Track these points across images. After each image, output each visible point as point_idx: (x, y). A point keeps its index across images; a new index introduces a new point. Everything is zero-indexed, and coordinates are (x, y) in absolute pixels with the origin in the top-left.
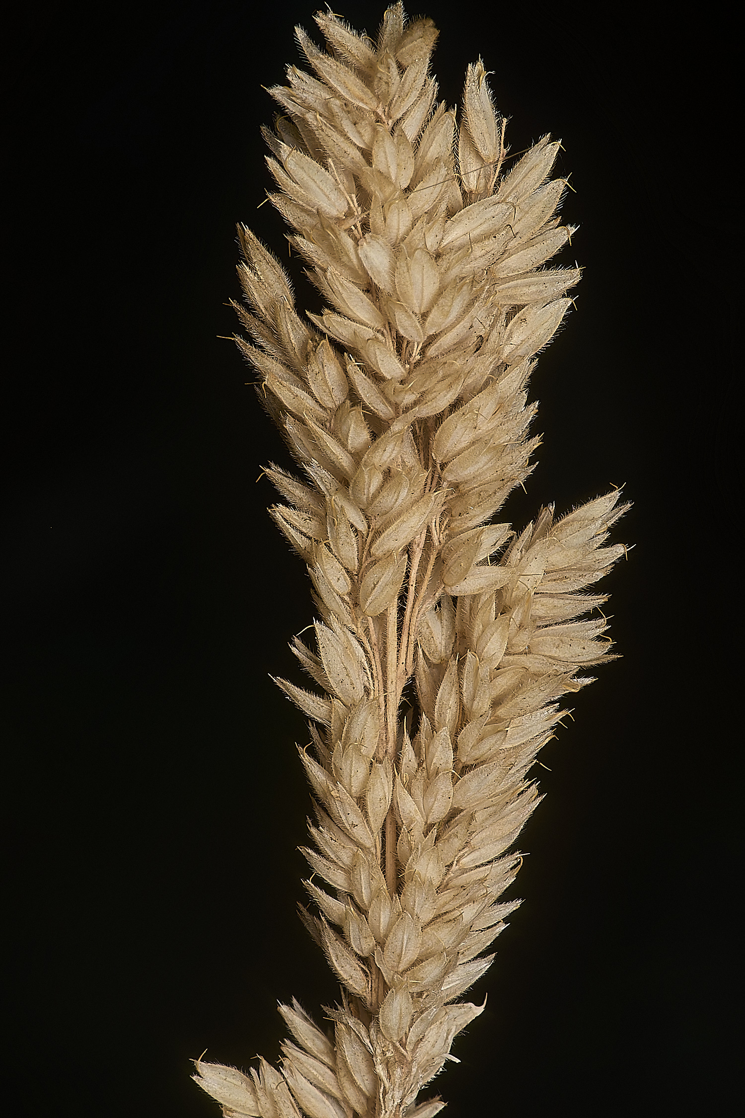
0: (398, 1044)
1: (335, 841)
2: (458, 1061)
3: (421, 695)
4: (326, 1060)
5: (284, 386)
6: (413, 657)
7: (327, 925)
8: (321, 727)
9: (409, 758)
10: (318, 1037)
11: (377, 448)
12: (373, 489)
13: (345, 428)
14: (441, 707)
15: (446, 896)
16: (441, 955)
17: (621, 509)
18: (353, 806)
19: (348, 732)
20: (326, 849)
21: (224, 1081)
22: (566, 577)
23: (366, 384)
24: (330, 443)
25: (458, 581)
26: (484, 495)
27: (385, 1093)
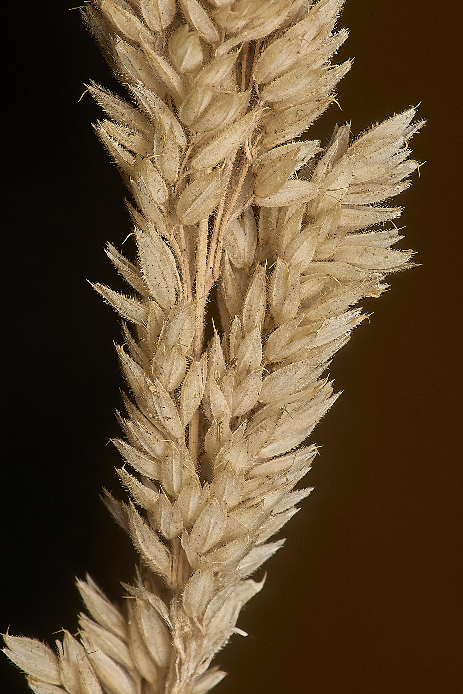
0: (196, 620)
1: (150, 434)
2: (245, 634)
3: (227, 297)
4: (120, 632)
5: (119, 11)
6: (221, 262)
7: (135, 510)
8: (132, 327)
9: (218, 356)
10: (111, 611)
11: (210, 69)
12: (202, 108)
13: (181, 51)
14: (250, 309)
15: (252, 484)
16: (245, 537)
17: (415, 126)
18: (168, 400)
19: (165, 332)
20: (140, 441)
21: (31, 653)
22: (369, 190)
23: (198, 10)
24: (163, 65)
25: (271, 193)
26: (302, 114)
27: (181, 664)
